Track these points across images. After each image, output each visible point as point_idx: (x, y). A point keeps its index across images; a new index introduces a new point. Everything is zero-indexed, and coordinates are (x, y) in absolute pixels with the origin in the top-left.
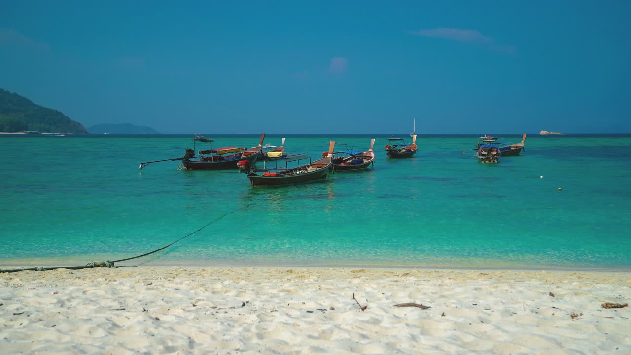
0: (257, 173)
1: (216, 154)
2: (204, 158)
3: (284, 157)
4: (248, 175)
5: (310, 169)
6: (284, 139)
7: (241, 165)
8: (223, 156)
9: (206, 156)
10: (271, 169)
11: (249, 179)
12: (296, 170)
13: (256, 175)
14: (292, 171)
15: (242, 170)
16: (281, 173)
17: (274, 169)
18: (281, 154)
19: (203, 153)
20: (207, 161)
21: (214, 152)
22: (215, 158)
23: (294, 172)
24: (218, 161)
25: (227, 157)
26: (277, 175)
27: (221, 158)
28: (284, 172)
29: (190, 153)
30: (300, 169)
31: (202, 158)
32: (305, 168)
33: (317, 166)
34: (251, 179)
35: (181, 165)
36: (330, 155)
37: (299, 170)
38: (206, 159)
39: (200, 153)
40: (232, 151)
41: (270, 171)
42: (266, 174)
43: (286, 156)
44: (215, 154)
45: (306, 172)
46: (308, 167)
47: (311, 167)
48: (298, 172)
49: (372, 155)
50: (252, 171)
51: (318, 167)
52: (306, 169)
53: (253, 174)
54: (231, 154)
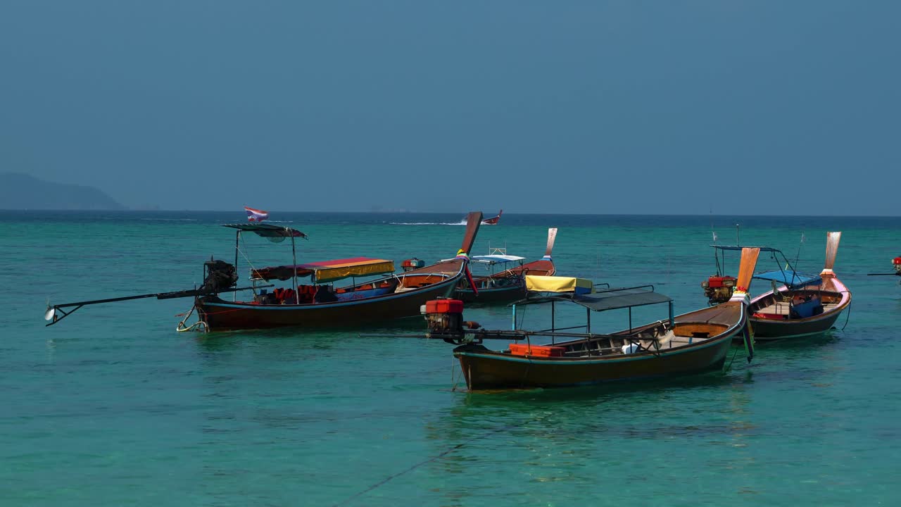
0: (488, 344)
1: (309, 278)
2: (270, 290)
3: (579, 295)
4: (455, 350)
5: (667, 340)
6: (552, 232)
7: (436, 313)
8: (336, 285)
9: (278, 284)
10: (533, 334)
11: (458, 363)
12: (619, 339)
13: (485, 350)
14: (605, 341)
15: (437, 333)
16: (568, 347)
17: (544, 333)
18: (572, 282)
19: (268, 274)
20: (277, 302)
21: (303, 272)
22: (306, 294)
23: (613, 347)
24: (316, 305)
25: (348, 290)
26: (554, 353)
27: (326, 294)
28: (578, 346)
29: (222, 275)
30: (631, 337)
31: (263, 293)
32: (651, 333)
33: (694, 329)
34: (466, 363)
35: (186, 314)
36: (738, 296)
37: (630, 342)
38: (274, 298)
39: (255, 276)
40: (365, 271)
41: (531, 338)
42: (516, 350)
43: (589, 291)
44: (306, 281)
45: (652, 348)
46: (662, 331)
47: (670, 335)
48: (625, 348)
49: (839, 287)
50: (470, 337)
51: (697, 335)
52: (655, 341)
53: (471, 347)
54: (359, 281)
